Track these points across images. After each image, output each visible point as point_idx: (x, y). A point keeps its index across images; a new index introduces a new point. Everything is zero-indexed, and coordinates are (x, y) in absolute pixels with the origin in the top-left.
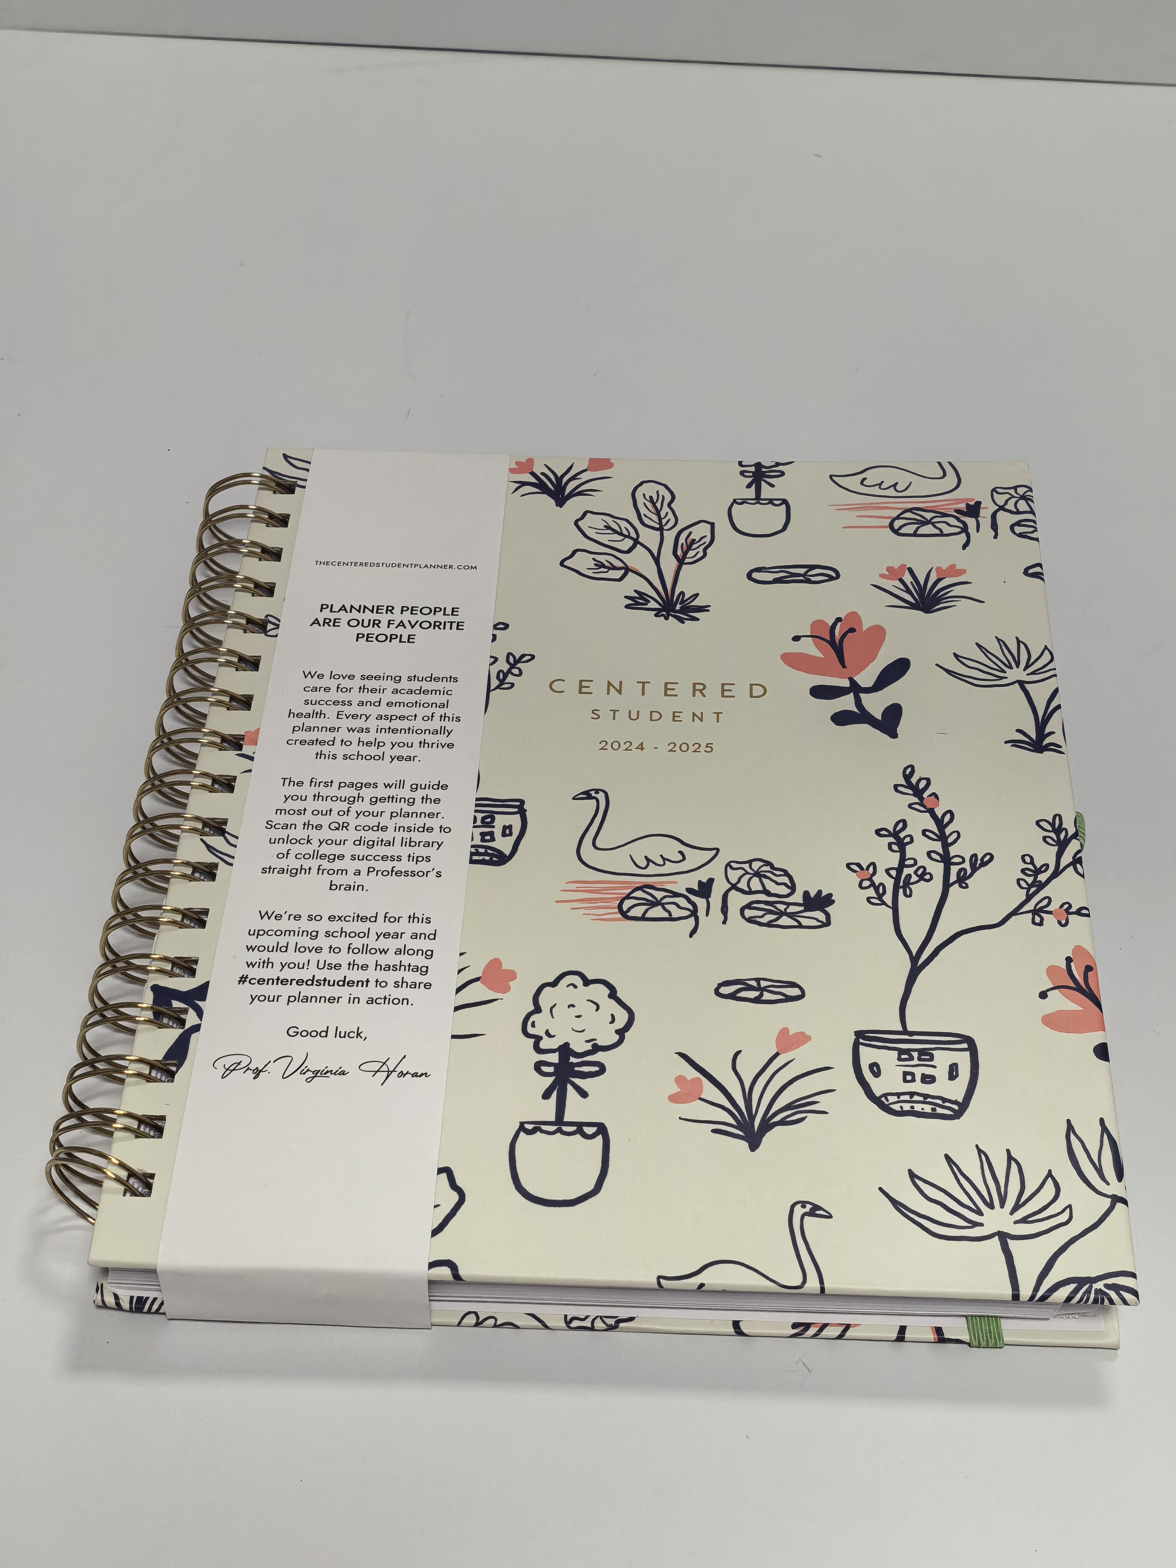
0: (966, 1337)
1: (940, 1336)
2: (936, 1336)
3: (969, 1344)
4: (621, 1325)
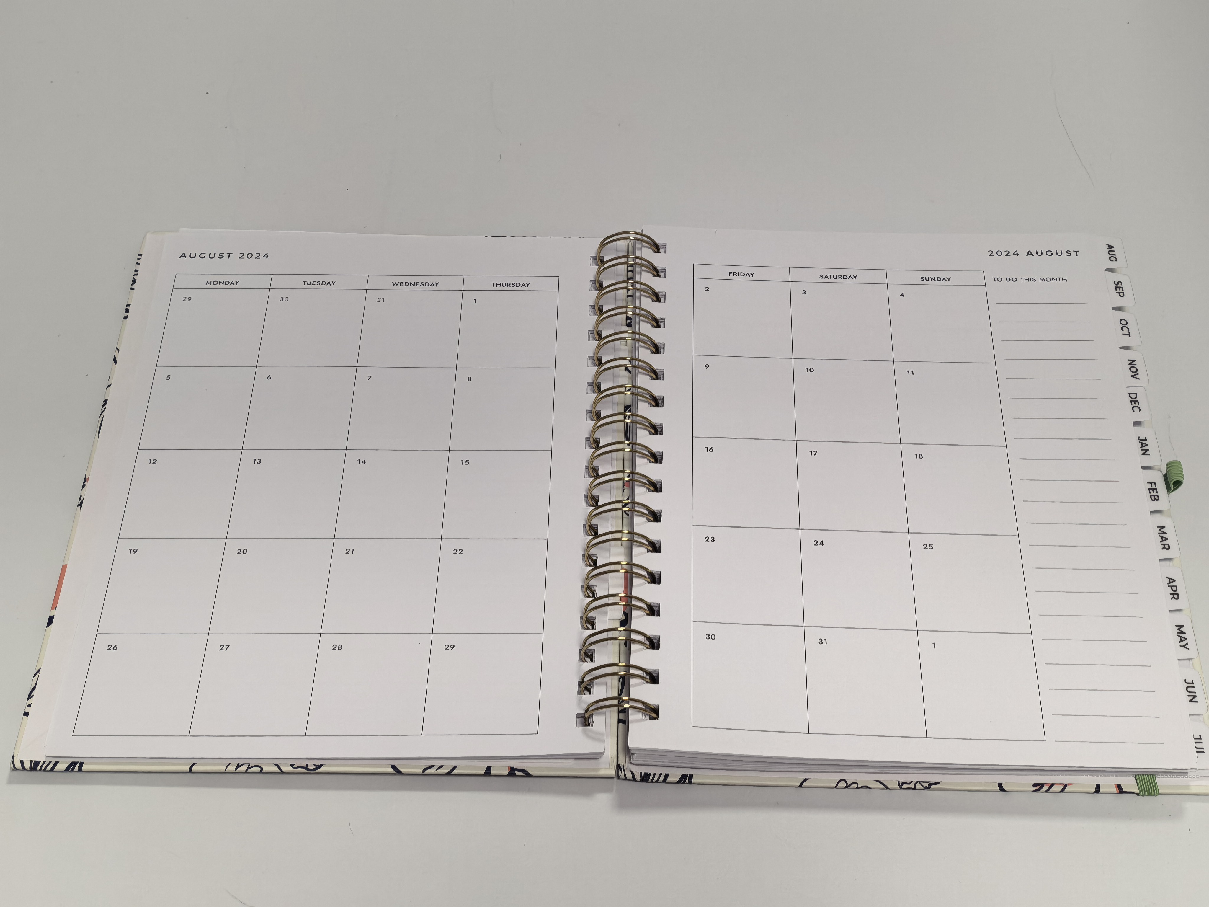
0: (1137, 791)
1: (1120, 789)
2: (1118, 790)
3: (1138, 795)
4: (932, 787)
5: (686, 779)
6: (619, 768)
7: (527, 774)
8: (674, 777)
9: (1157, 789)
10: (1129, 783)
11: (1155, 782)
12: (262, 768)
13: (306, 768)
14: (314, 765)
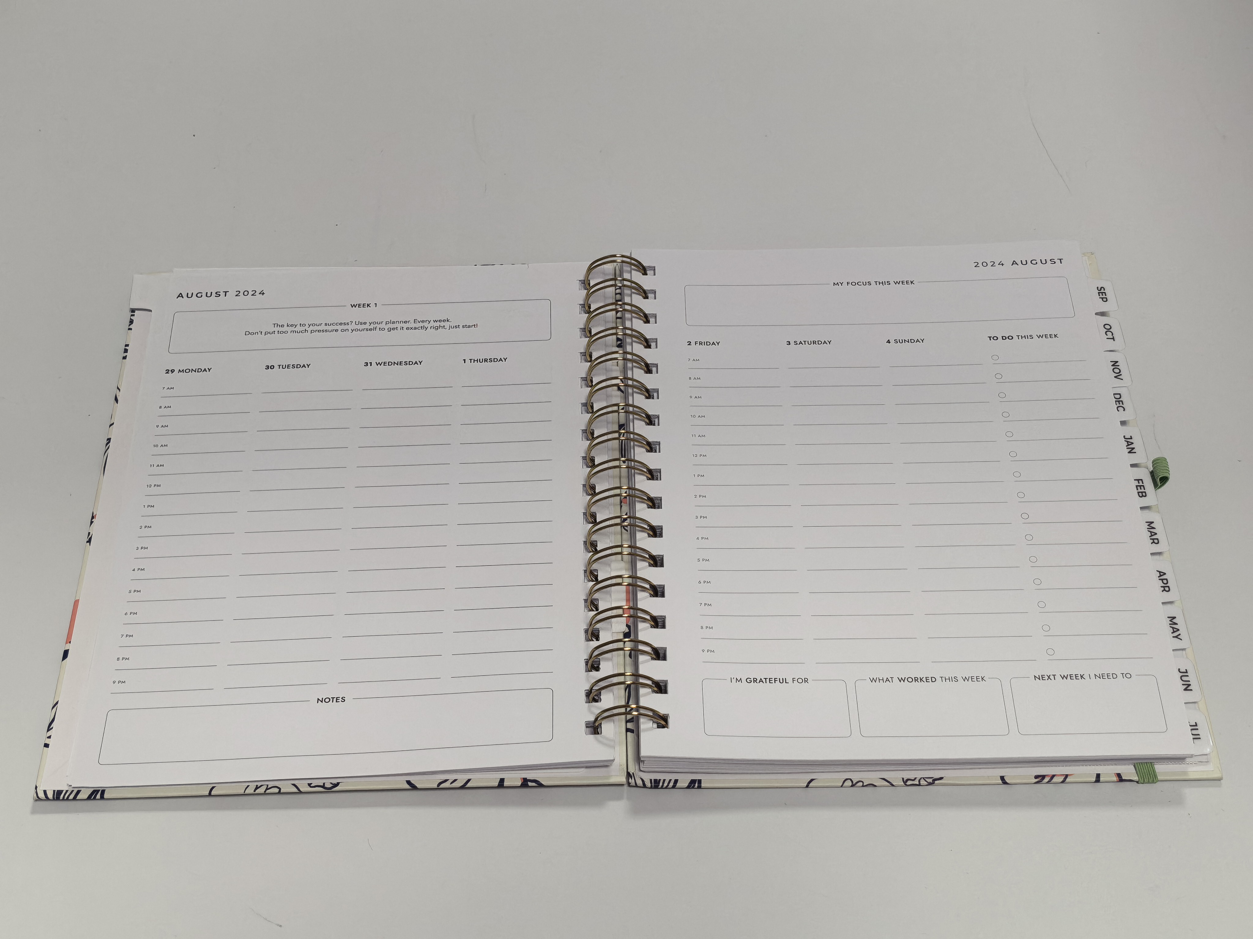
0: (1136, 778)
1: (1120, 778)
2: (1118, 779)
3: (1137, 782)
4: (936, 782)
5: (694, 784)
6: (629, 775)
7: (540, 785)
8: (684, 782)
9: (1156, 776)
10: (1128, 771)
11: (1154, 771)
12: (280, 789)
13: (323, 787)
14: (331, 783)
